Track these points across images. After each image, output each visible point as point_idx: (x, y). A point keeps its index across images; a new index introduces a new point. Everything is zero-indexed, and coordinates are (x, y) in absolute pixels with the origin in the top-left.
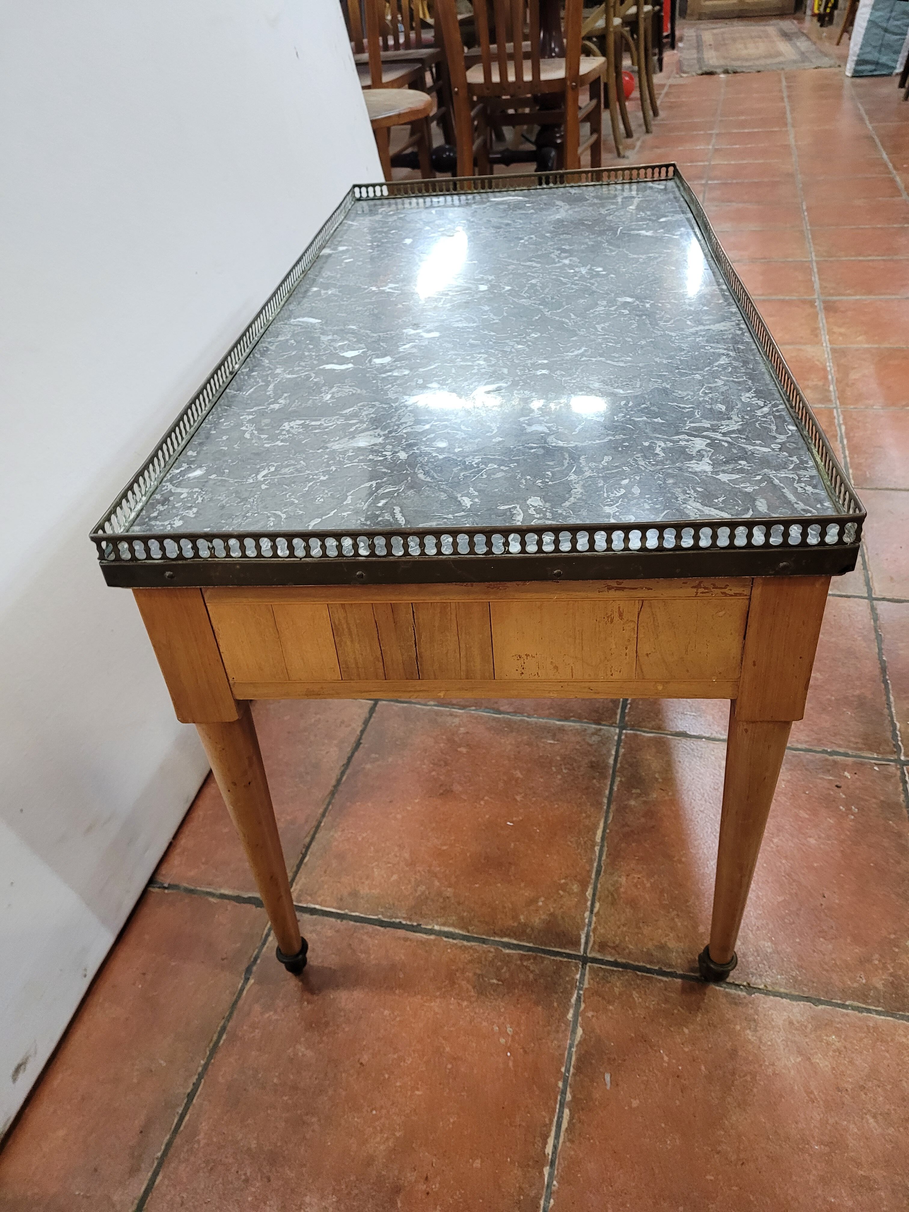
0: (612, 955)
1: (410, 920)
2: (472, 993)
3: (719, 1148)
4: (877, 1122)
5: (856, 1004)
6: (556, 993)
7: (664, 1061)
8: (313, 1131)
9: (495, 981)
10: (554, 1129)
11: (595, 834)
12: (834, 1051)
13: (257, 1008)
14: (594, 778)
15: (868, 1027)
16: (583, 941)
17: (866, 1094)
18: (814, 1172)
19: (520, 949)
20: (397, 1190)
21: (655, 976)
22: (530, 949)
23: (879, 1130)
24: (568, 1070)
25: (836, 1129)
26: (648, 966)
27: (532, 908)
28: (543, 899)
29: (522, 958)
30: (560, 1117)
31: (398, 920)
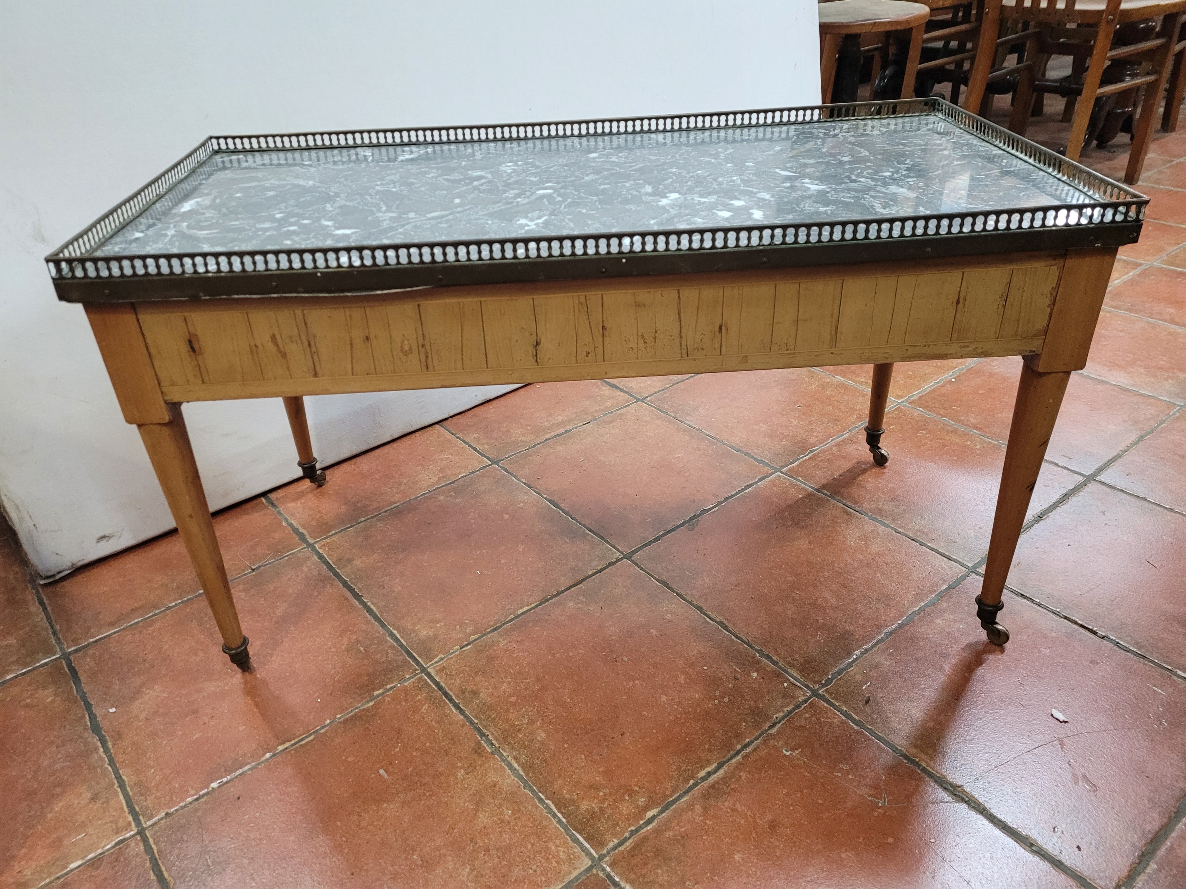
0: (441, 678)
1: (361, 591)
2: (343, 647)
3: (363, 814)
4: (469, 874)
5: (552, 806)
6: (385, 676)
7: (394, 751)
8: (195, 660)
9: (362, 649)
10: (296, 740)
11: (522, 608)
12: (499, 819)
13: (241, 587)
14: (565, 576)
15: (541, 823)
16: (435, 660)
17: (484, 855)
18: (396, 867)
19: (396, 642)
20: (195, 712)
21: (451, 705)
22: (402, 646)
23: (465, 879)
24: (340, 718)
25: (440, 857)
26: (454, 697)
27: (431, 625)
28: (443, 624)
29: (392, 647)
30: (307, 737)
31: (354, 587)
